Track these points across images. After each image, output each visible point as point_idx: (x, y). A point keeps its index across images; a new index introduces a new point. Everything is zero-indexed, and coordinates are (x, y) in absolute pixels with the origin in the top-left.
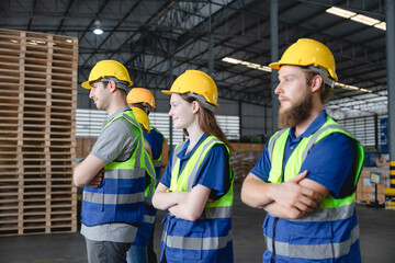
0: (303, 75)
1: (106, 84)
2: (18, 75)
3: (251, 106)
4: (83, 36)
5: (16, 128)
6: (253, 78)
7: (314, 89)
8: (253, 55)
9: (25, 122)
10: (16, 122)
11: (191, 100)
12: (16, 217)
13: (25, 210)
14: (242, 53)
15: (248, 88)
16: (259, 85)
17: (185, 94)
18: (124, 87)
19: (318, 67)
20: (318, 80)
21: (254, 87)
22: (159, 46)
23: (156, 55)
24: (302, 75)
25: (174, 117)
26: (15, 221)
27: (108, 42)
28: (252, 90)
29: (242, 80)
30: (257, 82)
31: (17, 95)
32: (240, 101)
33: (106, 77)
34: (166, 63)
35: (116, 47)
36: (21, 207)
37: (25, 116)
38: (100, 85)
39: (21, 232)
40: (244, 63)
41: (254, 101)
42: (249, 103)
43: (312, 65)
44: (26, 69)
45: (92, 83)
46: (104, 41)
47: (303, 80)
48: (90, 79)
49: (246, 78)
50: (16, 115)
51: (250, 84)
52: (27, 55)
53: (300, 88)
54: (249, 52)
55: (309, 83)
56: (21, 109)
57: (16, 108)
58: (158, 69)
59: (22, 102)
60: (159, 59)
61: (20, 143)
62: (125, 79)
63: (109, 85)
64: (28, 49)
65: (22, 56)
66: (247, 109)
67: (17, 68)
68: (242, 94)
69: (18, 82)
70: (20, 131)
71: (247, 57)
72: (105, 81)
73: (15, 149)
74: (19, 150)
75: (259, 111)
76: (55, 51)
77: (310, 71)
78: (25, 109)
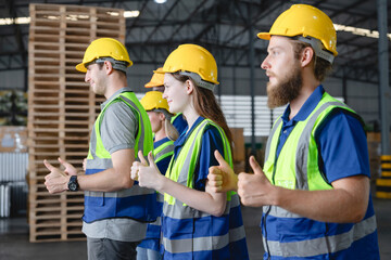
0: (292, 47)
1: (101, 65)
2: (58, 56)
3: (359, 84)
4: (144, 5)
5: (57, 118)
6: (361, 47)
7: (304, 63)
8: (358, 18)
9: (67, 110)
10: (57, 110)
11: (184, 79)
12: (59, 220)
13: (69, 212)
14: (344, 16)
15: (354, 61)
16: (369, 56)
17: (177, 73)
18: (122, 68)
19: (309, 38)
20: (308, 53)
21: (363, 59)
22: (237, 12)
23: (233, 24)
24: (290, 47)
25: (168, 100)
26: (56, 225)
27: (174, 12)
28: (360, 63)
29: (345, 51)
30: (365, 52)
31: (57, 79)
32: (345, 79)
33: (101, 58)
34: (247, 34)
35: (183, 17)
36: (64, 209)
37: (67, 103)
38: (95, 67)
39: (64, 238)
40: (349, 29)
41: (363, 78)
42: (357, 80)
43: (301, 35)
44: (67, 49)
45: (87, 65)
46: (170, 11)
47: (291, 53)
48: (85, 61)
49: (352, 48)
50: (56, 103)
51: (357, 55)
52: (68, 33)
53: (288, 62)
54: (353, 14)
55: (298, 56)
56: (62, 95)
57: (56, 95)
58: (236, 41)
59: (63, 87)
60: (238, 29)
61: (62, 135)
62: (122, 58)
63: (105, 67)
64: (69, 25)
65: (62, 34)
66: (353, 88)
67: (57, 48)
68: (347, 70)
69: (58, 64)
70: (62, 121)
71: (351, 21)
72: (100, 62)
73: (56, 142)
74: (61, 143)
75: (370, 90)
76: (99, 27)
77: (299, 42)
78: (67, 95)
